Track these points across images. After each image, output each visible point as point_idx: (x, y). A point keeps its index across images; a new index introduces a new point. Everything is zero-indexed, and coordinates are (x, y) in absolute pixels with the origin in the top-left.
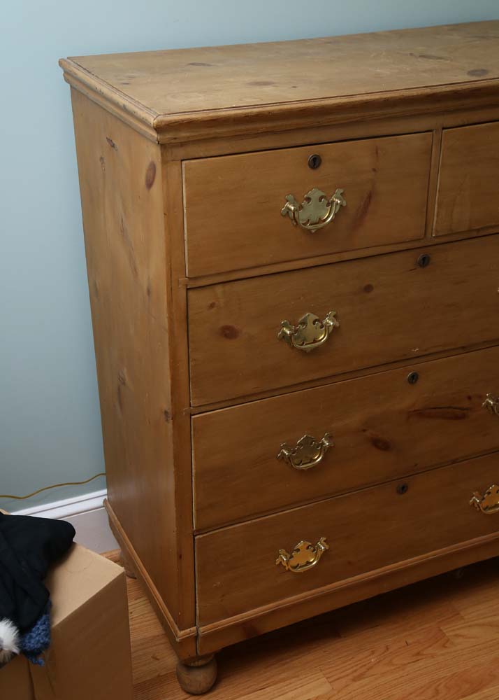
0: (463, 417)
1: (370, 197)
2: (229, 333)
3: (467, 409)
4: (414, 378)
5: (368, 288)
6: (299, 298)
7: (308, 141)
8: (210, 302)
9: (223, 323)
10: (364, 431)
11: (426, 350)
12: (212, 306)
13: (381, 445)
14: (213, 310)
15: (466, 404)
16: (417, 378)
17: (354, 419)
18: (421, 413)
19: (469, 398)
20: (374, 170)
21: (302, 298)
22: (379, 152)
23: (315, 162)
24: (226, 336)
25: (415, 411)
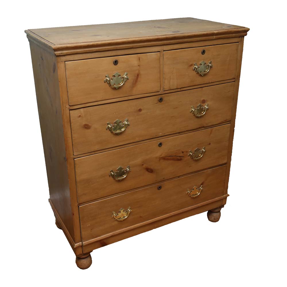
0: (181, 160)
1: (138, 75)
2: (87, 127)
3: (182, 157)
4: (160, 145)
5: (140, 110)
6: (114, 114)
7: (112, 55)
8: (79, 115)
9: (84, 123)
10: (143, 165)
11: (164, 134)
12: (80, 116)
13: (150, 170)
14: (80, 118)
15: (181, 155)
16: (162, 145)
17: (139, 161)
18: (164, 158)
19: (183, 152)
20: (139, 66)
21: (115, 114)
22: (140, 59)
23: (116, 63)
24: (86, 128)
25: (162, 157)
